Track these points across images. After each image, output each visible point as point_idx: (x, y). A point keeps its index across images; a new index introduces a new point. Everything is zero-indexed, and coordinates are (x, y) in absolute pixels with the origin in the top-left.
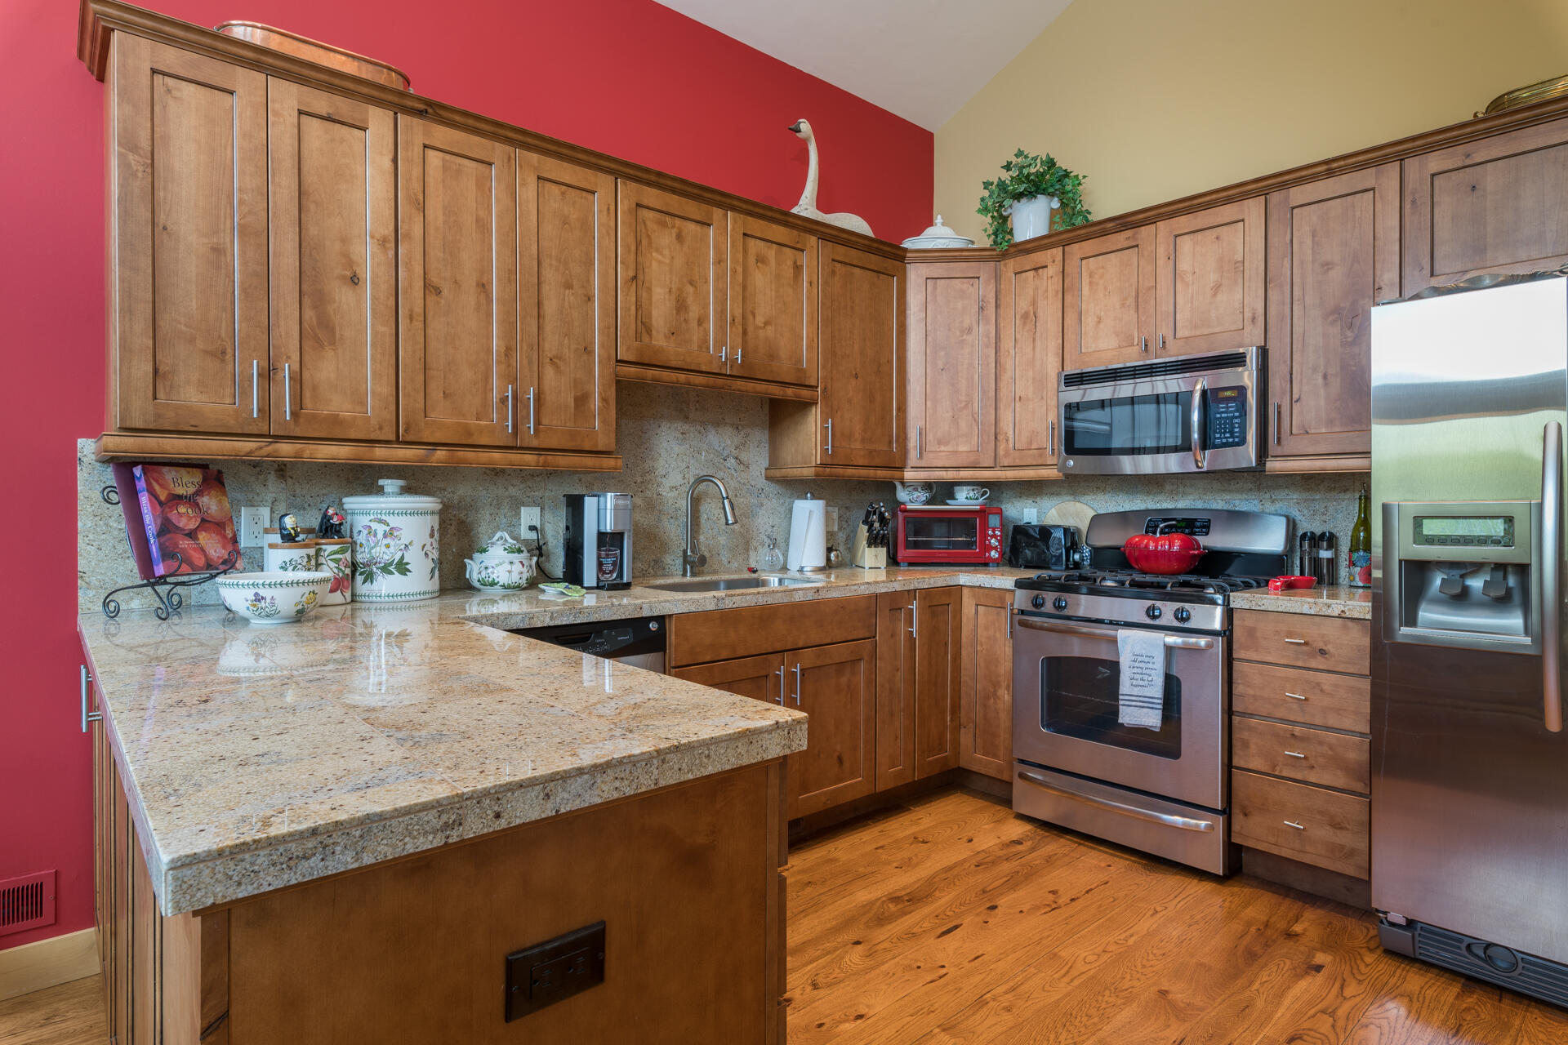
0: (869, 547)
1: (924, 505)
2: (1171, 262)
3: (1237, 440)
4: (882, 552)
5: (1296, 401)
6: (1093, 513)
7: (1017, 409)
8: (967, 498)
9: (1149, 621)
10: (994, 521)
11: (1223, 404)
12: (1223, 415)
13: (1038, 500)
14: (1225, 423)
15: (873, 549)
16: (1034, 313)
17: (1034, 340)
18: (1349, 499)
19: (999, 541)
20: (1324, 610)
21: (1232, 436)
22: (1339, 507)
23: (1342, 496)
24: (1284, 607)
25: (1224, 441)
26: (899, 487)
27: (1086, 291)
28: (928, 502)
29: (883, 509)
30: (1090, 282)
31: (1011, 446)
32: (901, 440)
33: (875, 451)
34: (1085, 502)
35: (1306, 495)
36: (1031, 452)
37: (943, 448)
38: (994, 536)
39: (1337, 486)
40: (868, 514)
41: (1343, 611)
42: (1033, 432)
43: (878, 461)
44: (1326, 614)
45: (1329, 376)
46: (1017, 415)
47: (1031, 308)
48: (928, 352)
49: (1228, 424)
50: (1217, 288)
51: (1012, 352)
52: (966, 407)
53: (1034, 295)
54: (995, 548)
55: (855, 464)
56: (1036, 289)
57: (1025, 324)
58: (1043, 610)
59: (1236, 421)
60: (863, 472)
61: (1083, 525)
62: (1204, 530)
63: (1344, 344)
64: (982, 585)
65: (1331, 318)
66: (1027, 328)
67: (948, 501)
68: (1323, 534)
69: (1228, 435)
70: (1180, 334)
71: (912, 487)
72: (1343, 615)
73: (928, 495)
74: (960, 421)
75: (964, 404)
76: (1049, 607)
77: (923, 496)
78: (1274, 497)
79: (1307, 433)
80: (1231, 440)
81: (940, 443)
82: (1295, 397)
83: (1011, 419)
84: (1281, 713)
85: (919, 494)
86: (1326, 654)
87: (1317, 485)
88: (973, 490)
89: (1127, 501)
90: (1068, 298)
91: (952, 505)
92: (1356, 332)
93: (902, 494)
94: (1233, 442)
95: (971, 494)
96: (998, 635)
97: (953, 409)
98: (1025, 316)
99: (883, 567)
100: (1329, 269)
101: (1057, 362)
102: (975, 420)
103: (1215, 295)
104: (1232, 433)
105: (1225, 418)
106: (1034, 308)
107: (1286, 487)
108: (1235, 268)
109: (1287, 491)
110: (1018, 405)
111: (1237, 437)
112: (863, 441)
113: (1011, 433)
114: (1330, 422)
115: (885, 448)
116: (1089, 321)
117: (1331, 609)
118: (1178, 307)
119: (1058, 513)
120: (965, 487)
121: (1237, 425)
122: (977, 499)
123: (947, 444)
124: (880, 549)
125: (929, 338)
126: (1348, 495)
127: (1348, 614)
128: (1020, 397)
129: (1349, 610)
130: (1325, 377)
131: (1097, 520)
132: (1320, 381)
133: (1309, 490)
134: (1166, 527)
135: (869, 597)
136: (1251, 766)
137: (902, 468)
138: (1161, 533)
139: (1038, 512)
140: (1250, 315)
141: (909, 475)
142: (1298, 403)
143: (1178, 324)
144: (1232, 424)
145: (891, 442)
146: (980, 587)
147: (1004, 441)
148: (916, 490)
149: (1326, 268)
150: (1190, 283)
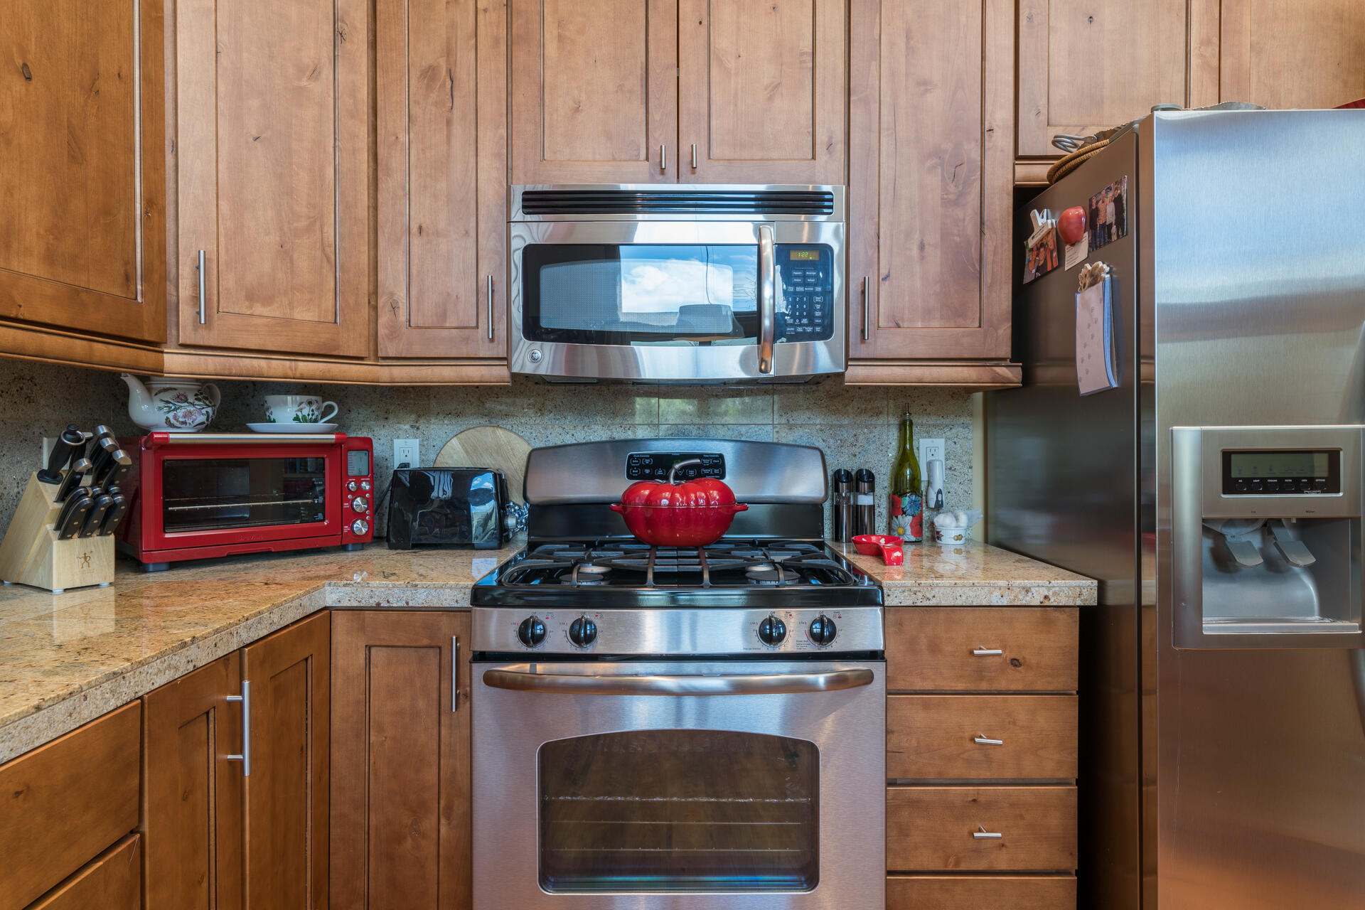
0: (63, 537)
1: (198, 432)
2: (703, 29)
3: (818, 329)
4: (103, 547)
5: (884, 279)
6: (528, 449)
7: (414, 250)
8: (297, 419)
9: (765, 649)
10: (357, 462)
11: (799, 270)
12: (798, 289)
13: (421, 424)
14: (801, 302)
15: (76, 541)
16: (450, 72)
17: (449, 123)
18: (883, 425)
19: (368, 502)
20: (1021, 597)
21: (811, 323)
22: (871, 436)
23: (874, 420)
24: (964, 598)
25: (800, 329)
26: (136, 389)
27: (551, 49)
28: (209, 427)
29: (108, 442)
30: (559, 35)
31: (403, 318)
32: (156, 277)
33: (88, 290)
34: (509, 427)
35: (832, 420)
36: (445, 333)
37: (259, 309)
38: (360, 492)
39: (869, 407)
40: (60, 454)
41: (1046, 597)
42: (449, 294)
43: (94, 319)
44: (1024, 603)
45: (926, 247)
46: (415, 260)
47: (443, 62)
48: (221, 88)
49: (805, 303)
50: (774, 89)
51: (404, 138)
52: (309, 229)
53: (449, 39)
54: (361, 516)
55: (27, 316)
56: (453, 26)
57: (429, 88)
58: (546, 647)
59: (818, 299)
60: (54, 344)
61: (514, 467)
62: (716, 471)
63: (946, 203)
64: (384, 604)
65: (929, 163)
66: (434, 96)
67: (250, 425)
68: (860, 471)
69: (805, 321)
70: (716, 152)
71: (175, 393)
72: (1047, 603)
73: (209, 410)
74: (295, 256)
75: (303, 223)
76: (557, 640)
77: (200, 413)
78: (791, 422)
79: (899, 327)
80: (809, 329)
81: (251, 297)
82: (884, 272)
83: (402, 266)
84: (956, 771)
85: (192, 409)
86: (1020, 665)
87: (846, 406)
88: (310, 403)
89: (580, 428)
90: (520, 56)
91: (261, 434)
92: (961, 187)
93: (145, 407)
94: (813, 332)
95: (306, 411)
96: (421, 704)
97: (281, 229)
98: (429, 74)
99: (105, 584)
100: (927, 90)
101: (498, 169)
102: (329, 261)
103: (770, 99)
104: (811, 318)
105: (800, 293)
106: (448, 60)
107: (808, 408)
108: (801, 62)
109: (808, 414)
110: (416, 241)
111: (818, 325)
112: (50, 257)
113: (401, 294)
114: (928, 313)
115: (117, 291)
116: (558, 106)
117: (1030, 594)
118: (713, 107)
119: (463, 446)
120: (289, 398)
121: (818, 307)
122: (316, 421)
123: (268, 300)
124: (95, 539)
125: (224, 60)
126: (881, 420)
127: (1053, 602)
128: (420, 228)
129: (1055, 594)
130: (922, 247)
131: (536, 456)
132: (915, 251)
133: (836, 412)
134: (683, 468)
135: (117, 719)
136: (912, 866)
137: (155, 345)
138: (676, 478)
139: (421, 445)
140: (825, 139)
141: (175, 362)
142: (887, 283)
143: (713, 136)
144: (811, 305)
145: (128, 278)
146: (378, 608)
147: (388, 307)
148: (183, 398)
149: (923, 88)
150: (733, 72)
